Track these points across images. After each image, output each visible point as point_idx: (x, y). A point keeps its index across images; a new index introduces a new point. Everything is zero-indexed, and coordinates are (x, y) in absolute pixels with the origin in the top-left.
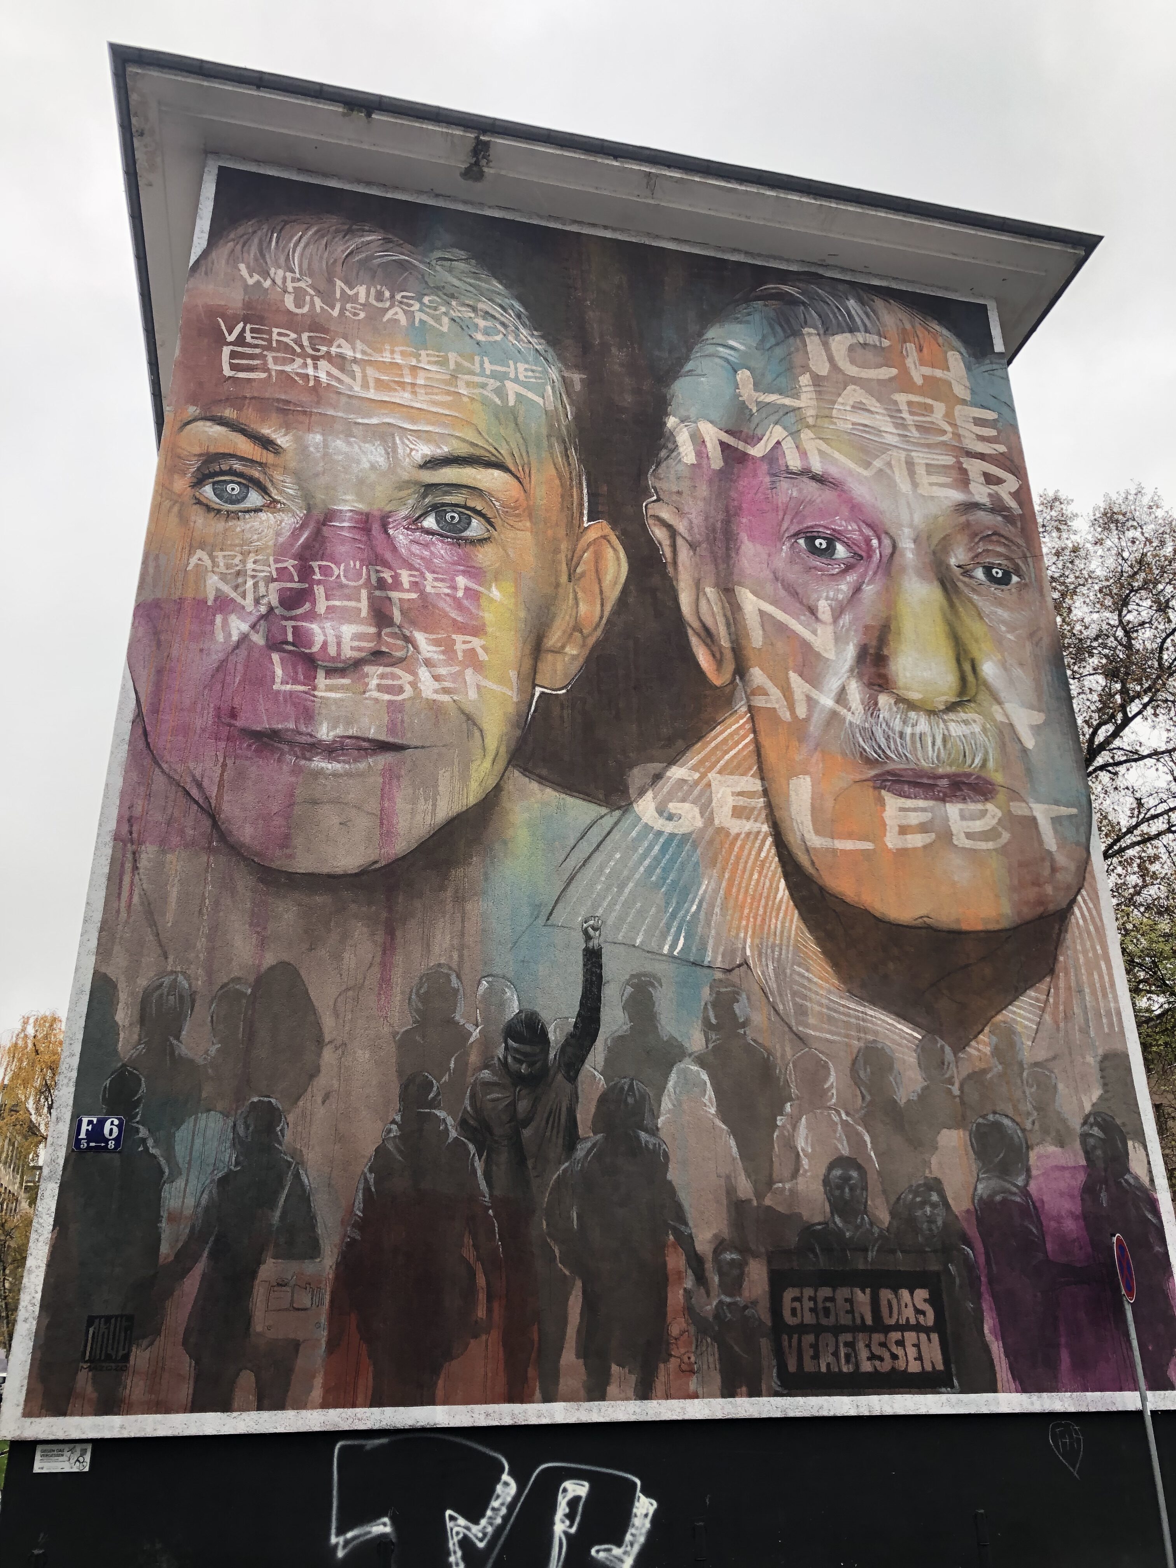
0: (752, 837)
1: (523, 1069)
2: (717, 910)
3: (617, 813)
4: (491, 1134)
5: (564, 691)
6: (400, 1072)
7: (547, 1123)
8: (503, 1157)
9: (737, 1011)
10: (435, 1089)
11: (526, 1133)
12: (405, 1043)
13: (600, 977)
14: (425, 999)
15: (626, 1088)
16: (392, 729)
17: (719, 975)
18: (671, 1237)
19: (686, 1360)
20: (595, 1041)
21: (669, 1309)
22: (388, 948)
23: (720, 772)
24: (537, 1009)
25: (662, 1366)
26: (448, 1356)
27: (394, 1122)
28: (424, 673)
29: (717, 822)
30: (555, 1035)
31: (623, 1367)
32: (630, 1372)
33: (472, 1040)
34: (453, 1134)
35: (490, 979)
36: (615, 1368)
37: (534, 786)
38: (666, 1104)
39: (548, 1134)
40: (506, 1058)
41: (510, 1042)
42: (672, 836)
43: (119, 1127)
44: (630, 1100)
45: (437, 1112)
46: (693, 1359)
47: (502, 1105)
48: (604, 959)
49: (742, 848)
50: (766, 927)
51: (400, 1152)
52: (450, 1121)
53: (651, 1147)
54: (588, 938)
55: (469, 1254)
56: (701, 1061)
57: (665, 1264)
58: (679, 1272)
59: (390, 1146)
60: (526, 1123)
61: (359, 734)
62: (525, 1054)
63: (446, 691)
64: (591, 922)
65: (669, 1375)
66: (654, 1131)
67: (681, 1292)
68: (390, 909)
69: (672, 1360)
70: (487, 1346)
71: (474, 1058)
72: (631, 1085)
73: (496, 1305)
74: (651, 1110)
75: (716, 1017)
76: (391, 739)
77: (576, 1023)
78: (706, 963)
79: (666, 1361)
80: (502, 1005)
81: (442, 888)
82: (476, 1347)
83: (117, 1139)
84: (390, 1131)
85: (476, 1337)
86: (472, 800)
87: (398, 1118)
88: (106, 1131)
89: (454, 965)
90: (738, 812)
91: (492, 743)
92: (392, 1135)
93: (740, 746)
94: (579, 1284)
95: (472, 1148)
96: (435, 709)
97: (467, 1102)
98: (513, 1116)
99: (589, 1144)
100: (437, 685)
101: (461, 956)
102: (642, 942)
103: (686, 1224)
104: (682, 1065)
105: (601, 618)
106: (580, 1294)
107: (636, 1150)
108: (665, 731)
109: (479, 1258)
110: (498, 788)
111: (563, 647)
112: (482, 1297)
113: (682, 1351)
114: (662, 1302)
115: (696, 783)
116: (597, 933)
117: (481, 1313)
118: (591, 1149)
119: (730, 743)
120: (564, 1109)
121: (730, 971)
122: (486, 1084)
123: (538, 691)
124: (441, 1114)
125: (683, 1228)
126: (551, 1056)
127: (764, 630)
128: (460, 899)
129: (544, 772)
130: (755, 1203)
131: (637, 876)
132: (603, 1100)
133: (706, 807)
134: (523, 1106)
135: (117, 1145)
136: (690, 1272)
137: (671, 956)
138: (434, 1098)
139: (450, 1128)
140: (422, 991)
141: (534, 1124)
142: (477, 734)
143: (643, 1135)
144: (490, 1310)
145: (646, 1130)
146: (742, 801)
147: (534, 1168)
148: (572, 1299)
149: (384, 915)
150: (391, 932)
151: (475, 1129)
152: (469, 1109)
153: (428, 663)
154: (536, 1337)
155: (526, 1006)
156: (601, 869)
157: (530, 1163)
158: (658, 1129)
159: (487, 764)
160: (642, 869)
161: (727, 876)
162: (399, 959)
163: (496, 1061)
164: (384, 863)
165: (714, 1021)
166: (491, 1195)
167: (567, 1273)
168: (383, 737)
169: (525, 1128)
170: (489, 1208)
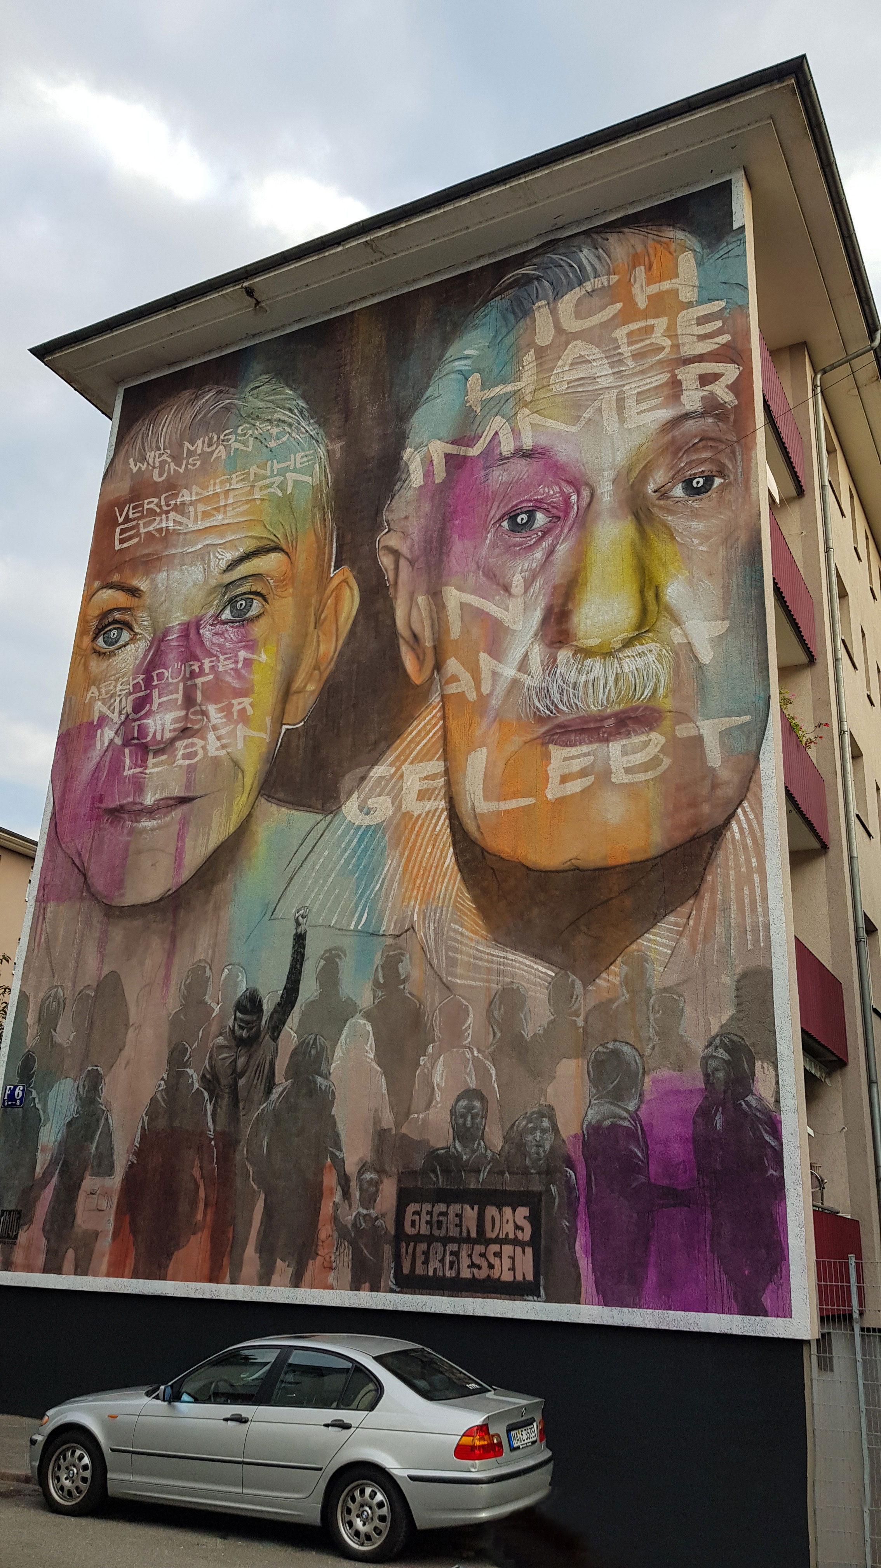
0: (431, 815)
1: (245, 1034)
2: (396, 885)
3: (330, 817)
4: (219, 1084)
5: (302, 723)
6: (170, 1043)
7: (255, 1074)
8: (225, 1101)
9: (401, 970)
10: (188, 1053)
11: (242, 1082)
12: (175, 1022)
13: (303, 955)
14: (189, 987)
15: (311, 1042)
16: (188, 787)
17: (389, 941)
18: (329, 1160)
19: (328, 1259)
20: (293, 1007)
21: (321, 1217)
22: (171, 954)
23: (411, 763)
24: (258, 987)
25: (311, 1262)
26: (177, 1247)
27: (162, 1079)
28: (211, 736)
29: (404, 809)
30: (268, 1006)
31: (285, 1262)
32: (288, 1266)
33: (214, 1014)
34: (196, 1085)
35: (230, 967)
36: (279, 1261)
37: (274, 808)
38: (338, 1053)
39: (255, 1082)
40: (234, 1026)
41: (238, 1014)
42: (368, 827)
43: (23, 1091)
44: (313, 1052)
45: (188, 1070)
46: (333, 1259)
47: (227, 1063)
48: (307, 941)
49: (422, 825)
50: (432, 893)
51: (164, 1100)
52: (195, 1077)
53: (323, 1088)
54: (298, 924)
55: (196, 1173)
56: (368, 1016)
57: (322, 1182)
58: (331, 1189)
59: (159, 1096)
60: (241, 1075)
61: (169, 796)
62: (247, 1023)
63: (224, 747)
64: (301, 912)
65: (314, 1270)
66: (326, 1077)
67: (331, 1204)
68: (174, 923)
69: (318, 1258)
70: (201, 1241)
71: (214, 1029)
72: (315, 1039)
73: (209, 1211)
74: (327, 1058)
75: (384, 977)
76: (187, 795)
77: (283, 994)
78: (381, 932)
79: (314, 1259)
80: (236, 985)
81: (207, 902)
82: (194, 1240)
83: (21, 1099)
84: (160, 1086)
85: (194, 1234)
86: (232, 829)
87: (165, 1076)
88: (16, 1094)
89: (209, 961)
90: (422, 795)
91: (249, 780)
92: (161, 1088)
93: (431, 734)
94: (262, 1196)
95: (206, 1095)
96: (216, 762)
97: (207, 1061)
98: (234, 1071)
99: (281, 1089)
100: (218, 744)
101: (214, 952)
102: (335, 924)
103: (341, 1150)
104: (353, 1020)
105: (335, 653)
106: (263, 1205)
107: (312, 1090)
108: (372, 737)
109: (202, 1176)
110: (249, 816)
111: (305, 686)
112: (201, 1205)
113: (326, 1251)
114: (317, 1211)
115: (392, 776)
116: (305, 919)
117: (199, 1216)
118: (283, 1092)
119: (423, 734)
120: (267, 1062)
121: (399, 936)
122: (221, 1047)
123: (284, 727)
124: (190, 1071)
125: (338, 1154)
126: (263, 1022)
127: (462, 620)
128: (217, 909)
129: (281, 795)
130: (394, 1132)
131: (338, 868)
132: (294, 1053)
133: (397, 798)
134: (241, 1061)
135: (21, 1103)
136: (339, 1188)
137: (355, 930)
138: (187, 1060)
139: (195, 1081)
140: (188, 982)
141: (247, 1075)
142: (240, 774)
143: (319, 1079)
144: (205, 1215)
145: (321, 1076)
146: (427, 784)
147: (243, 1109)
148: (257, 1207)
149: (171, 928)
150: (173, 939)
151: (210, 1081)
152: (207, 1067)
153: (215, 728)
154: (231, 1235)
155: (251, 985)
156: (313, 866)
157: (241, 1105)
158: (330, 1074)
159: (244, 798)
160: (343, 861)
161: (406, 853)
162: (176, 960)
163: (227, 1029)
164: (174, 889)
165: (381, 981)
166: (214, 1130)
167: (255, 1187)
168: (182, 794)
169: (240, 1078)
170: (213, 1139)
